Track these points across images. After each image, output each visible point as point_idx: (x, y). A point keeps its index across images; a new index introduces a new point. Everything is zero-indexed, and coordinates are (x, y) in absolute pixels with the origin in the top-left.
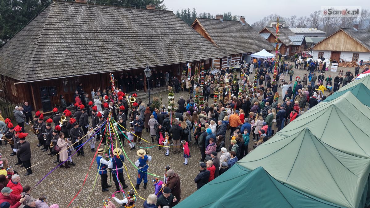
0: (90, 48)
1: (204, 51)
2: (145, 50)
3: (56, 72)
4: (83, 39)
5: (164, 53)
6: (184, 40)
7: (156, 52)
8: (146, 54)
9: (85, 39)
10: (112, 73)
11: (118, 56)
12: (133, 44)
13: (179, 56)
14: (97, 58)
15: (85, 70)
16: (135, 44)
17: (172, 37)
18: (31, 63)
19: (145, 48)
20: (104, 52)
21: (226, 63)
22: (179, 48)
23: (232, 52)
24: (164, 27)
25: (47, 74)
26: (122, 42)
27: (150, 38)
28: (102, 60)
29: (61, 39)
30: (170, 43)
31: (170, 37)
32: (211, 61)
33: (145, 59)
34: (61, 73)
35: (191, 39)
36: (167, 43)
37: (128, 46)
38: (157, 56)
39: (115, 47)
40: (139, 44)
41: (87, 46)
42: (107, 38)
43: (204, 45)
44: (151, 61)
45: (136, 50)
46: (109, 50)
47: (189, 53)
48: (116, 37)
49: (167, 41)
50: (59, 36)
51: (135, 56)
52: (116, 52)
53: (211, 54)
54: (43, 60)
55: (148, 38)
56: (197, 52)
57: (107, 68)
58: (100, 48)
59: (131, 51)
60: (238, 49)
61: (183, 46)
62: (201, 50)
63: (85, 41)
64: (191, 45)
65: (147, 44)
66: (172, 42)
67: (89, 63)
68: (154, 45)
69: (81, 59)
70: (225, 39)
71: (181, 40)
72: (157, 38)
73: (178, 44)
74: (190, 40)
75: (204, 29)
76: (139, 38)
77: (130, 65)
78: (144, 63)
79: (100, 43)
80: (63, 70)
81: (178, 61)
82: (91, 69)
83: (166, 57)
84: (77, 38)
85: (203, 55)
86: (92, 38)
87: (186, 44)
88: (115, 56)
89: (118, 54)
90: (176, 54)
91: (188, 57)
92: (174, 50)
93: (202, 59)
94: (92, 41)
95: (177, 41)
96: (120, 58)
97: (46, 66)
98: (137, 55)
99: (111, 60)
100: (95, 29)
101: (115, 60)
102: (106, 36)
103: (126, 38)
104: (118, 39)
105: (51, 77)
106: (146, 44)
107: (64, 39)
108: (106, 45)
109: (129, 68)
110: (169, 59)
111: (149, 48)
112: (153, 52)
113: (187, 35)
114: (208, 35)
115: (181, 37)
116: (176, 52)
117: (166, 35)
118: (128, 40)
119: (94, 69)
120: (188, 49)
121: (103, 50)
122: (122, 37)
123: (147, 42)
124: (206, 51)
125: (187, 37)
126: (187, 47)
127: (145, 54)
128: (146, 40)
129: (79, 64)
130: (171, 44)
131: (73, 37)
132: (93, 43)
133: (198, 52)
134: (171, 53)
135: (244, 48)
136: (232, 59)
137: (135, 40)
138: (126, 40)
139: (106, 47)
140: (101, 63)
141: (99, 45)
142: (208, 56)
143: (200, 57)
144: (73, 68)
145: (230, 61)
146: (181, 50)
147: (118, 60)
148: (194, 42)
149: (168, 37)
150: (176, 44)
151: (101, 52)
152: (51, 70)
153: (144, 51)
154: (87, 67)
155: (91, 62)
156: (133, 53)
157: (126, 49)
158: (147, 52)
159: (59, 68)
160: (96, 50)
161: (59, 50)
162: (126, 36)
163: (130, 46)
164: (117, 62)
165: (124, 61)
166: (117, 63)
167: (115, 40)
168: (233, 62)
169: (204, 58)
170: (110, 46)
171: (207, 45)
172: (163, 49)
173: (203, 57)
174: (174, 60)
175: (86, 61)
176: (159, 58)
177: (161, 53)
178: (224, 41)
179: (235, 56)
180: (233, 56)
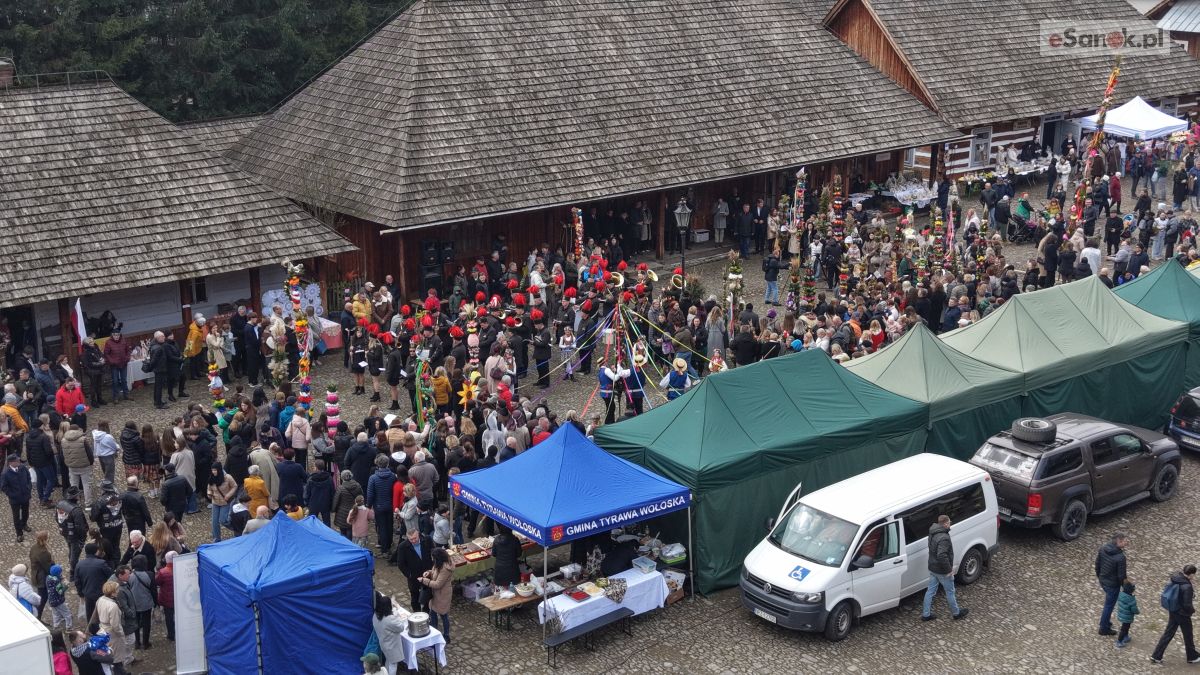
0: (520, 136)
1: (865, 123)
2: (665, 131)
3: (454, 204)
4: (502, 107)
5: (725, 137)
6: (794, 86)
7: (699, 137)
8: (669, 145)
9: (506, 106)
10: (577, 206)
11: (591, 157)
12: (631, 114)
13: (775, 144)
14: (540, 163)
15: (515, 199)
16: (638, 114)
17: (752, 78)
18: (402, 181)
19: (666, 124)
20: (556, 146)
21: (965, 155)
22: (776, 116)
23: (989, 115)
24: (730, 44)
25: (438, 210)
26: (602, 110)
27: (681, 87)
28: (553, 170)
29: (453, 113)
30: (746, 99)
31: (747, 78)
32: (898, 155)
33: (665, 160)
34: (465, 206)
35: (824, 77)
36: (735, 101)
37: (617, 123)
38: (702, 148)
39: (584, 127)
40: (649, 112)
41: (514, 128)
42: (560, 101)
43: (868, 97)
44: (682, 165)
45: (640, 134)
46: (568, 137)
47: (808, 131)
48: (585, 94)
49: (736, 94)
50: (448, 105)
51: (636, 154)
52: (586, 142)
53: (892, 132)
54: (425, 174)
55: (677, 88)
56: (840, 129)
57: (565, 191)
58: (546, 132)
59: (627, 136)
60: (1024, 97)
61: (790, 106)
62: (853, 118)
63: (508, 114)
64: (817, 103)
65: (673, 109)
66: (751, 95)
67: (521, 178)
68: (693, 113)
69: (504, 169)
70: (966, 58)
71: (786, 87)
72: (704, 84)
73: (774, 102)
74: (817, 83)
75: (882, 25)
76: (648, 91)
77: (625, 181)
78: (664, 175)
79: (544, 117)
80: (468, 198)
81: (769, 163)
82: (529, 196)
83: (730, 150)
84: (487, 108)
85: (858, 137)
86: (522, 104)
87: (799, 98)
88: (583, 156)
89: (591, 149)
90: (763, 139)
91: (805, 145)
92: (758, 125)
93: (852, 151)
94: (525, 112)
95: (768, 90)
96: (598, 162)
97: (435, 188)
98: (642, 149)
99: (574, 167)
100: (529, 75)
101: (586, 168)
102: (559, 93)
103: (612, 94)
104: (589, 99)
105: (447, 216)
106: (670, 109)
107: (460, 112)
108: (560, 123)
109: (622, 189)
110: (739, 156)
111: (676, 123)
112: (688, 135)
113: (808, 65)
114: (896, 47)
115: (786, 74)
116: (763, 131)
117: (733, 72)
118: (619, 100)
119: (534, 195)
120: (806, 118)
121: (553, 139)
122: (600, 92)
123: (674, 105)
124: (874, 122)
125: (807, 72)
126: (805, 111)
127: (665, 146)
128: (669, 95)
129: (500, 181)
130: (748, 105)
131: (479, 105)
132: (527, 119)
133: (840, 127)
134: (745, 134)
135: (1048, 95)
136: (995, 140)
137: (638, 99)
138: (613, 102)
139: (559, 130)
140: (552, 177)
141: (542, 125)
142: (879, 140)
143: (848, 145)
144: (489, 194)
145: (982, 148)
146: (782, 122)
147: (592, 168)
148: (830, 88)
149: (739, 80)
150: (765, 103)
151: (549, 146)
152: (444, 200)
153: (664, 135)
154: (519, 189)
155: (527, 177)
156: (631, 143)
157: (614, 130)
158: (672, 138)
159: (458, 194)
160: (535, 139)
161: (453, 144)
162: (610, 87)
163: (624, 122)
164: (591, 172)
165: (609, 169)
166: (590, 176)
167: (580, 106)
168: (996, 150)
169: (864, 147)
170: (570, 125)
171: (880, 95)
172: (720, 124)
173: (857, 143)
174: (753, 161)
175: (516, 174)
176: (708, 154)
177: (715, 139)
178: (961, 70)
179: (1009, 126)
180: (998, 127)
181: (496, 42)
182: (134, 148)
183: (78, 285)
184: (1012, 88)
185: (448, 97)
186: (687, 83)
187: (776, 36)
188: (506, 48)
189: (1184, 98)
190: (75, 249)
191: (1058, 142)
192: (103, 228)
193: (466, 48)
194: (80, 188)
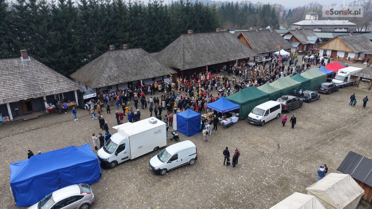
7: (222, 55)
13: (233, 56)
16: (214, 52)
17: (229, 46)
18: (182, 62)
19: (218, 54)
21: (258, 58)
24: (226, 41)
26: (209, 51)
28: (203, 61)
32: (249, 58)
33: (218, 59)
39: (206, 54)
43: (245, 49)
44: (220, 60)
48: (206, 49)
49: (227, 49)
52: (207, 56)
59: (212, 55)
62: (244, 52)
66: (229, 49)
68: (221, 52)
69: (196, 60)
72: (222, 47)
75: (246, 38)
76: (215, 48)
77: (213, 62)
78: (218, 61)
79: (201, 53)
81: (232, 59)
82: (200, 65)
85: (244, 55)
87: (236, 49)
90: (231, 56)
91: (237, 57)
94: (198, 52)
95: (232, 48)
97: (187, 63)
99: (206, 60)
107: (189, 52)
110: (228, 58)
113: (237, 44)
114: (248, 42)
117: (226, 46)
118: (211, 50)
120: (237, 53)
122: (208, 49)
123: (219, 51)
124: (246, 53)
125: (237, 46)
126: (237, 51)
129: (196, 62)
130: (229, 51)
131: (192, 51)
134: (229, 55)
135: (270, 49)
137: (213, 50)
142: (247, 56)
144: (194, 64)
145: (260, 57)
146: (234, 53)
148: (240, 48)
155: (199, 62)
157: (210, 54)
158: (219, 56)
159: (190, 64)
161: (189, 57)
162: (210, 48)
163: (212, 53)
167: (206, 51)
168: (262, 57)
170: (204, 54)
171: (247, 49)
172: (225, 53)
174: (230, 59)
177: (225, 56)
178: (257, 45)
179: (264, 54)
180: (262, 54)
181: (193, 41)
182: (145, 58)
183: (141, 78)
184: (265, 48)
185: (187, 50)
186: (220, 47)
187: (232, 40)
188: (195, 42)
189: (288, 49)
190: (140, 73)
191: (271, 56)
192: (143, 70)
193: (189, 43)
194: (139, 64)
